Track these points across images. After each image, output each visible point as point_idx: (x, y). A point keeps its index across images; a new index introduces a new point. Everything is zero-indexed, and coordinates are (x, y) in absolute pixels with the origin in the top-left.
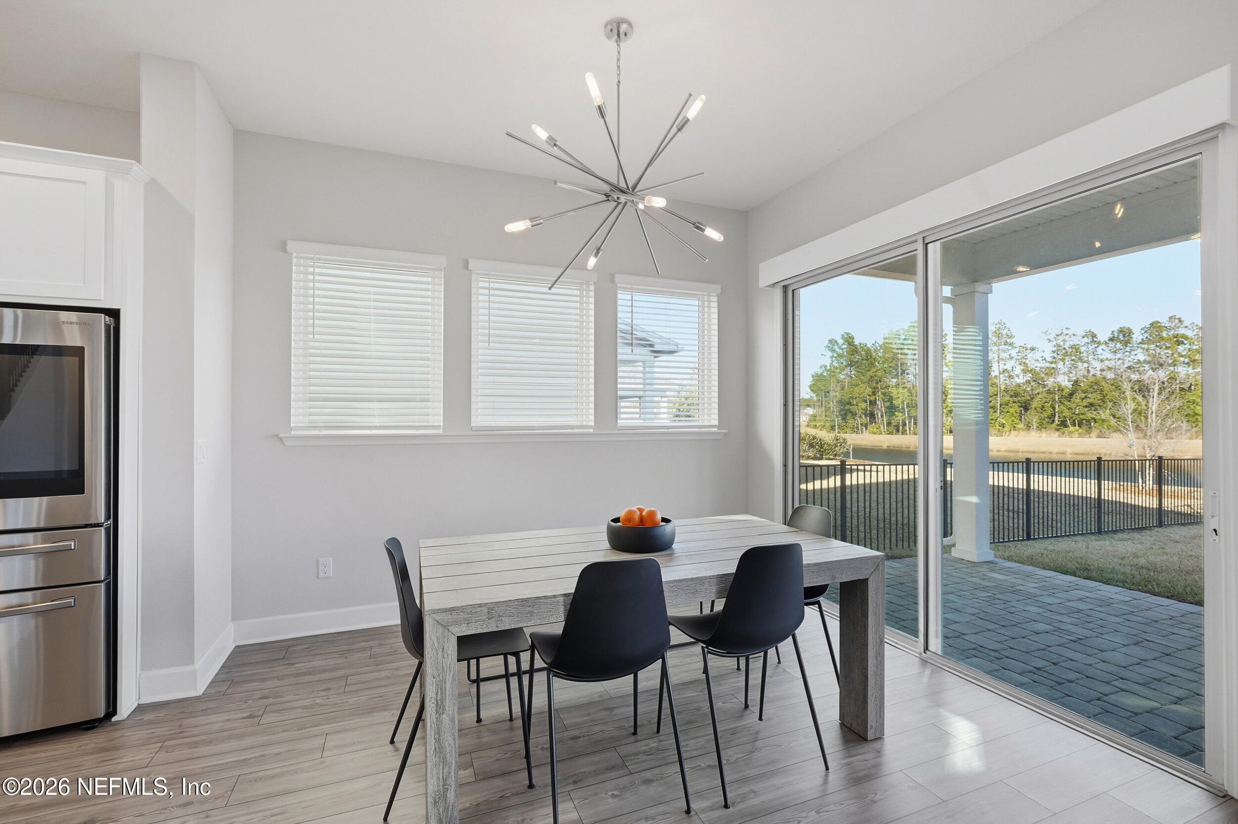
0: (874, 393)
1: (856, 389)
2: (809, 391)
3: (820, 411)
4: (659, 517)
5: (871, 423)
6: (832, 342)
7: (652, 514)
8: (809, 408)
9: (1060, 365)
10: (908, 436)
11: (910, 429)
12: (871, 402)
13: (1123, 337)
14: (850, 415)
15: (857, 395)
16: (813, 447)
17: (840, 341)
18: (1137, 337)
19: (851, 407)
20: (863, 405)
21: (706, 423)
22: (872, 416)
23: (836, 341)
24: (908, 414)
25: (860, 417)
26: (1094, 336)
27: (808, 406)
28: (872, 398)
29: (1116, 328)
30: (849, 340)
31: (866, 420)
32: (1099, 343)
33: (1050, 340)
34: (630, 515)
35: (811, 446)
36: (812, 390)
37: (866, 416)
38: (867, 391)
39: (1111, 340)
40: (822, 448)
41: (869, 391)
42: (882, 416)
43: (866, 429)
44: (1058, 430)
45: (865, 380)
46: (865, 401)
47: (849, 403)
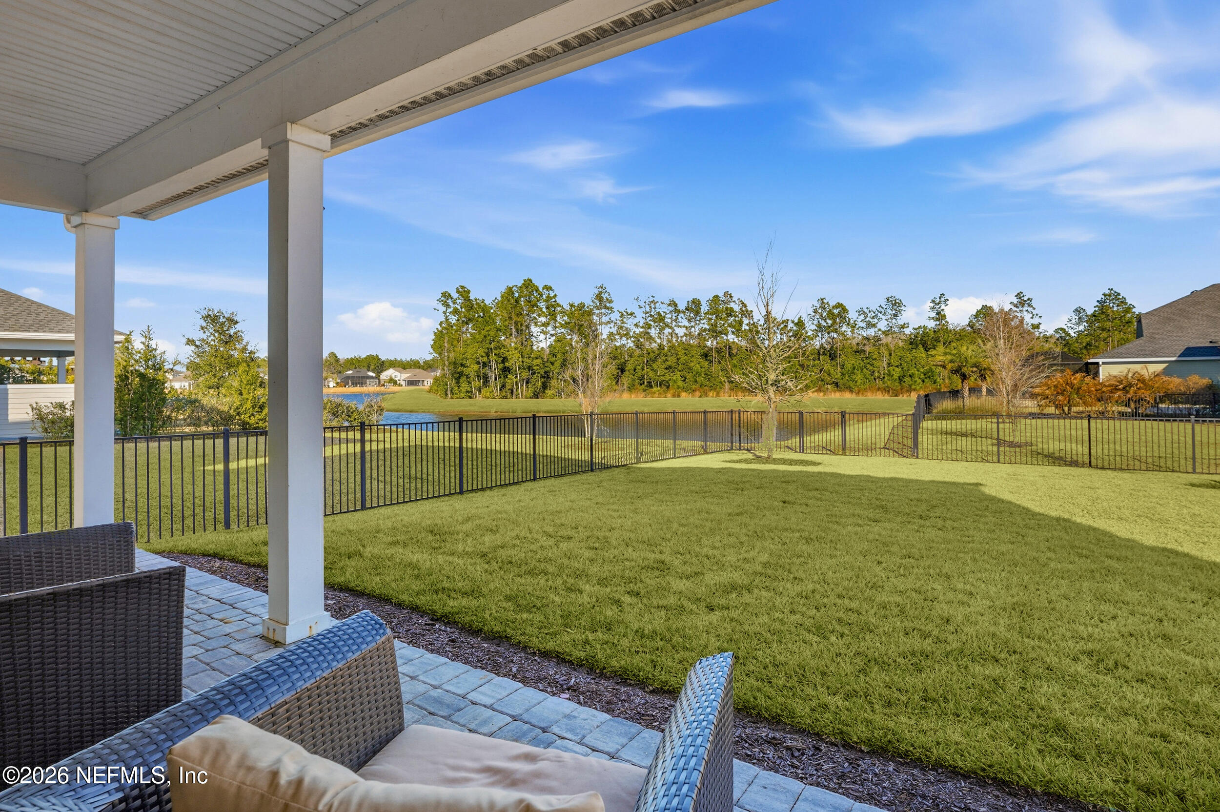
0: (488, 354)
1: (468, 350)
2: (432, 351)
5: (485, 386)
6: (446, 295)
8: (433, 371)
10: (523, 400)
11: (524, 392)
12: (483, 363)
13: (694, 306)
14: (463, 378)
15: (469, 356)
17: (455, 295)
18: (704, 308)
19: (464, 369)
20: (476, 367)
22: (486, 379)
23: (450, 295)
24: (522, 376)
25: (474, 380)
26: (676, 305)
27: (433, 368)
28: (485, 359)
29: (690, 299)
30: (464, 292)
31: (479, 383)
32: (679, 312)
33: (640, 307)
37: (479, 379)
38: (480, 352)
39: (687, 309)
42: (496, 379)
43: (480, 393)
44: (644, 391)
46: (478, 363)
47: (462, 365)
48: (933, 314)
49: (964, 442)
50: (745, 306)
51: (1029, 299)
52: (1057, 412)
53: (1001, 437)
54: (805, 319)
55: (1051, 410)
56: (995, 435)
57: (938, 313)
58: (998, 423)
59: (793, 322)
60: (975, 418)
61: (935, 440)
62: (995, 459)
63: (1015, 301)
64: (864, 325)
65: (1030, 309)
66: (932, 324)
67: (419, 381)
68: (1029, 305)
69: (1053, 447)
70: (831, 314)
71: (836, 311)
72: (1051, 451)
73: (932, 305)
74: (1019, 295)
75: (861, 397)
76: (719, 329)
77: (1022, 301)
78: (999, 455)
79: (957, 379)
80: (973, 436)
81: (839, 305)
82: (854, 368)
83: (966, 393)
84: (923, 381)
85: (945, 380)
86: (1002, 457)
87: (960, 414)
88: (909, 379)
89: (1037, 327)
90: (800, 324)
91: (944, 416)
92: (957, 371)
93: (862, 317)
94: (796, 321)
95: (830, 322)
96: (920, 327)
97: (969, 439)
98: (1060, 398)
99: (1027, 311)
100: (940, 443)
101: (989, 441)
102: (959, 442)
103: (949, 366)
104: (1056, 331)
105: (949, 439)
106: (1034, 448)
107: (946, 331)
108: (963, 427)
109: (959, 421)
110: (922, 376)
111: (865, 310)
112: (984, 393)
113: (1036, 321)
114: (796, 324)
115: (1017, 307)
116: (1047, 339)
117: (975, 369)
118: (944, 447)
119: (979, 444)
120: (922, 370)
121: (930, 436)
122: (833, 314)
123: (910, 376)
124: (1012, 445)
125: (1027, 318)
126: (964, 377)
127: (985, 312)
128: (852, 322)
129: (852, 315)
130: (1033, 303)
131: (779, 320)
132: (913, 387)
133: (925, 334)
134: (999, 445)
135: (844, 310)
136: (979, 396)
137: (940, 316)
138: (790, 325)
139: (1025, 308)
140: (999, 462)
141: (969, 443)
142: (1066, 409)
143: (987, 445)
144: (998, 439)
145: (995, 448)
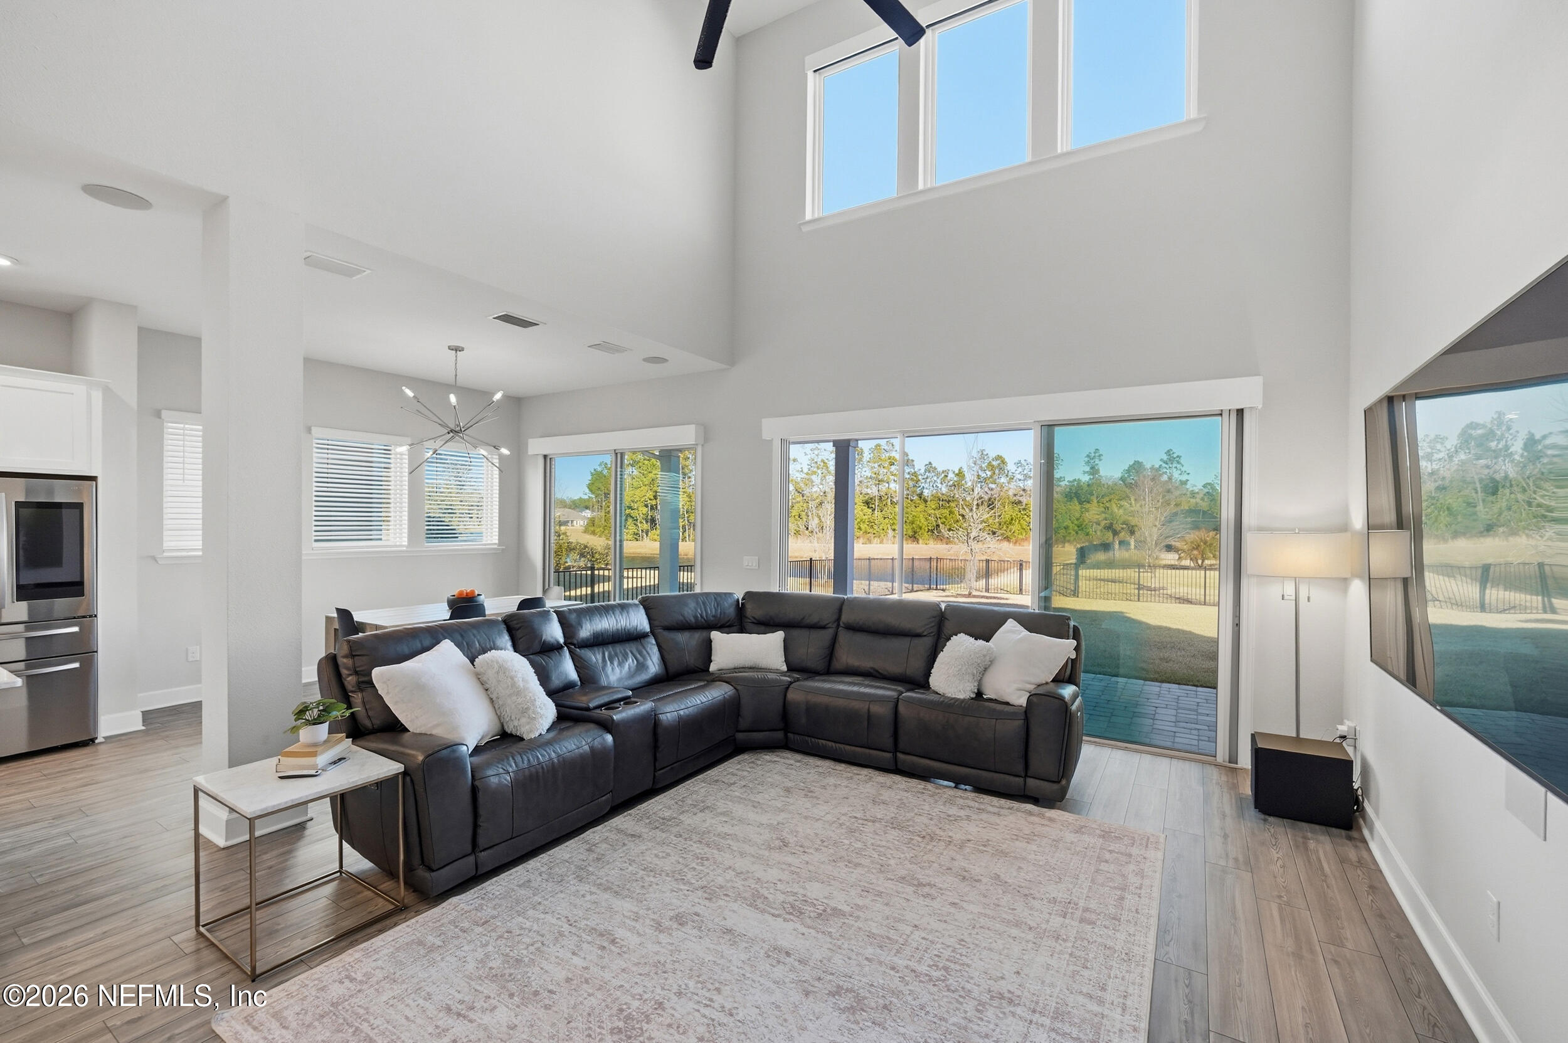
0: (655, 497)
1: (638, 492)
2: (587, 491)
3: (599, 514)
4: (477, 593)
5: (652, 529)
7: (473, 592)
8: (588, 511)
9: (814, 477)
10: (688, 543)
11: (689, 536)
12: (652, 506)
14: (630, 520)
15: (638, 499)
16: (584, 557)
19: (632, 512)
20: (645, 510)
21: (489, 542)
24: (688, 521)
25: (641, 522)
27: (587, 508)
28: (654, 502)
31: (646, 526)
33: (806, 454)
34: (461, 593)
35: (582, 555)
36: (591, 491)
37: (647, 522)
38: (648, 495)
40: (593, 557)
41: (650, 494)
43: (647, 535)
45: (647, 483)
46: (646, 506)
47: (630, 507)
48: (1087, 469)
49: (1113, 586)
50: (907, 455)
51: (1178, 457)
52: (1192, 565)
53: (1141, 583)
54: (965, 469)
55: (1187, 562)
56: (1137, 582)
57: (1092, 468)
58: (1139, 572)
59: (954, 472)
60: (1124, 569)
61: (1091, 584)
62: (1136, 598)
63: (1165, 457)
64: (1021, 477)
65: (1178, 466)
66: (1085, 478)
67: (568, 522)
68: (1178, 463)
69: (1182, 591)
70: (991, 466)
71: (995, 463)
72: (1181, 594)
73: (1086, 459)
74: (1168, 452)
75: (1018, 547)
76: (880, 477)
77: (1172, 459)
78: (1139, 596)
79: (1110, 534)
80: (1119, 582)
81: (999, 458)
82: (1012, 519)
83: (1117, 546)
84: (1077, 533)
85: (1098, 535)
86: (1141, 598)
87: (1110, 565)
88: (1063, 531)
89: (1185, 483)
90: (960, 474)
91: (1098, 566)
92: (1109, 527)
93: (1020, 469)
94: (957, 472)
95: (989, 473)
96: (1075, 480)
97: (1117, 584)
98: (1195, 552)
99: (1176, 467)
100: (1095, 587)
101: (1132, 586)
102: (1110, 586)
103: (1103, 523)
104: (1204, 486)
105: (1102, 584)
106: (1165, 592)
107: (1100, 485)
108: (1113, 575)
109: (1110, 570)
110: (1076, 528)
111: (1023, 462)
112: (1132, 547)
113: (1184, 478)
114: (957, 475)
115: (1167, 464)
116: (1193, 494)
117: (1125, 526)
118: (1098, 590)
119: (1125, 587)
120: (1076, 522)
121: (1087, 582)
122: (993, 466)
123: (1065, 528)
124: (1149, 589)
125: (1176, 475)
126: (1115, 533)
127: (1137, 467)
128: (1010, 474)
129: (1011, 467)
130: (1182, 461)
131: (940, 469)
132: (1067, 538)
133: (1079, 487)
134: (1139, 589)
135: (1003, 462)
136: (1128, 550)
137: (1094, 471)
138: (951, 475)
139: (1174, 465)
140: (1139, 600)
141: (1117, 587)
142: (1200, 562)
143: (1132, 589)
144: (1139, 584)
145: (1136, 591)
